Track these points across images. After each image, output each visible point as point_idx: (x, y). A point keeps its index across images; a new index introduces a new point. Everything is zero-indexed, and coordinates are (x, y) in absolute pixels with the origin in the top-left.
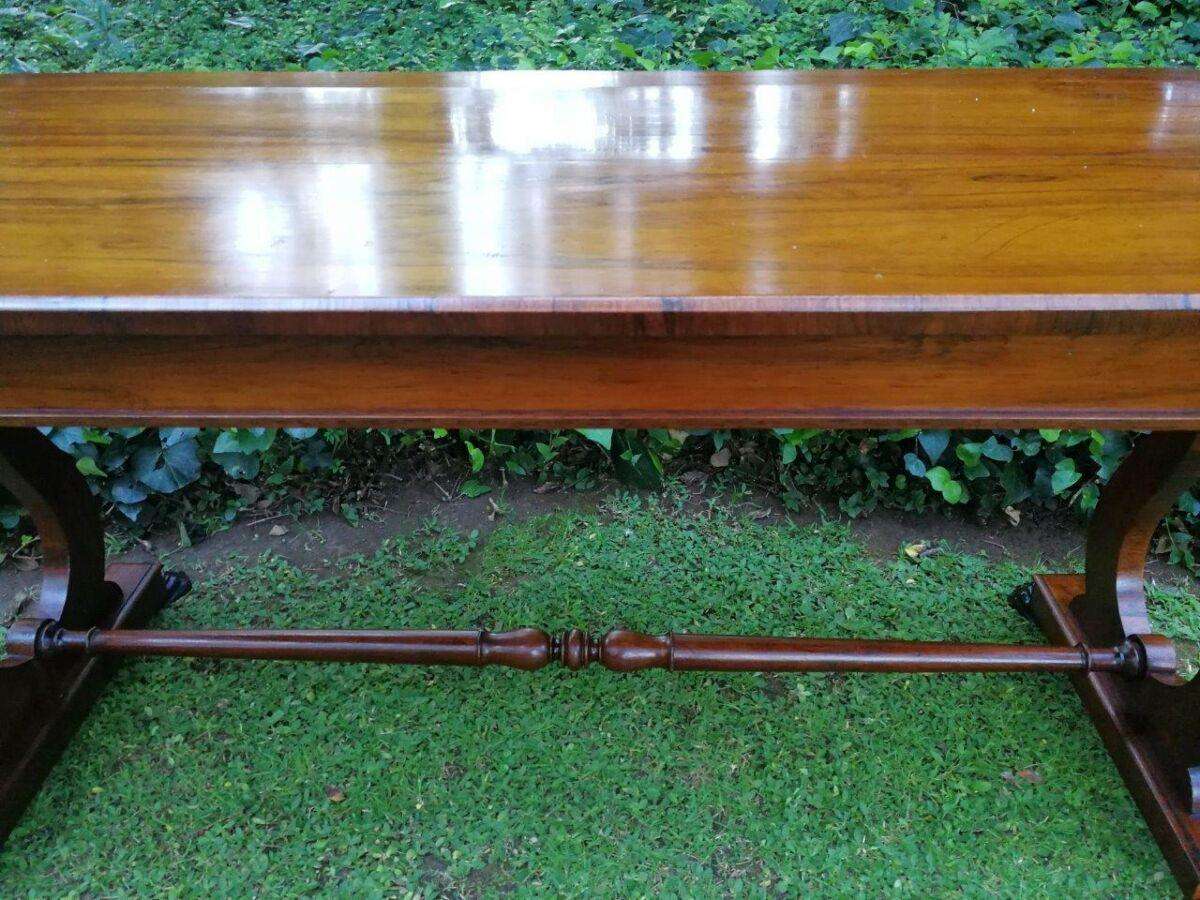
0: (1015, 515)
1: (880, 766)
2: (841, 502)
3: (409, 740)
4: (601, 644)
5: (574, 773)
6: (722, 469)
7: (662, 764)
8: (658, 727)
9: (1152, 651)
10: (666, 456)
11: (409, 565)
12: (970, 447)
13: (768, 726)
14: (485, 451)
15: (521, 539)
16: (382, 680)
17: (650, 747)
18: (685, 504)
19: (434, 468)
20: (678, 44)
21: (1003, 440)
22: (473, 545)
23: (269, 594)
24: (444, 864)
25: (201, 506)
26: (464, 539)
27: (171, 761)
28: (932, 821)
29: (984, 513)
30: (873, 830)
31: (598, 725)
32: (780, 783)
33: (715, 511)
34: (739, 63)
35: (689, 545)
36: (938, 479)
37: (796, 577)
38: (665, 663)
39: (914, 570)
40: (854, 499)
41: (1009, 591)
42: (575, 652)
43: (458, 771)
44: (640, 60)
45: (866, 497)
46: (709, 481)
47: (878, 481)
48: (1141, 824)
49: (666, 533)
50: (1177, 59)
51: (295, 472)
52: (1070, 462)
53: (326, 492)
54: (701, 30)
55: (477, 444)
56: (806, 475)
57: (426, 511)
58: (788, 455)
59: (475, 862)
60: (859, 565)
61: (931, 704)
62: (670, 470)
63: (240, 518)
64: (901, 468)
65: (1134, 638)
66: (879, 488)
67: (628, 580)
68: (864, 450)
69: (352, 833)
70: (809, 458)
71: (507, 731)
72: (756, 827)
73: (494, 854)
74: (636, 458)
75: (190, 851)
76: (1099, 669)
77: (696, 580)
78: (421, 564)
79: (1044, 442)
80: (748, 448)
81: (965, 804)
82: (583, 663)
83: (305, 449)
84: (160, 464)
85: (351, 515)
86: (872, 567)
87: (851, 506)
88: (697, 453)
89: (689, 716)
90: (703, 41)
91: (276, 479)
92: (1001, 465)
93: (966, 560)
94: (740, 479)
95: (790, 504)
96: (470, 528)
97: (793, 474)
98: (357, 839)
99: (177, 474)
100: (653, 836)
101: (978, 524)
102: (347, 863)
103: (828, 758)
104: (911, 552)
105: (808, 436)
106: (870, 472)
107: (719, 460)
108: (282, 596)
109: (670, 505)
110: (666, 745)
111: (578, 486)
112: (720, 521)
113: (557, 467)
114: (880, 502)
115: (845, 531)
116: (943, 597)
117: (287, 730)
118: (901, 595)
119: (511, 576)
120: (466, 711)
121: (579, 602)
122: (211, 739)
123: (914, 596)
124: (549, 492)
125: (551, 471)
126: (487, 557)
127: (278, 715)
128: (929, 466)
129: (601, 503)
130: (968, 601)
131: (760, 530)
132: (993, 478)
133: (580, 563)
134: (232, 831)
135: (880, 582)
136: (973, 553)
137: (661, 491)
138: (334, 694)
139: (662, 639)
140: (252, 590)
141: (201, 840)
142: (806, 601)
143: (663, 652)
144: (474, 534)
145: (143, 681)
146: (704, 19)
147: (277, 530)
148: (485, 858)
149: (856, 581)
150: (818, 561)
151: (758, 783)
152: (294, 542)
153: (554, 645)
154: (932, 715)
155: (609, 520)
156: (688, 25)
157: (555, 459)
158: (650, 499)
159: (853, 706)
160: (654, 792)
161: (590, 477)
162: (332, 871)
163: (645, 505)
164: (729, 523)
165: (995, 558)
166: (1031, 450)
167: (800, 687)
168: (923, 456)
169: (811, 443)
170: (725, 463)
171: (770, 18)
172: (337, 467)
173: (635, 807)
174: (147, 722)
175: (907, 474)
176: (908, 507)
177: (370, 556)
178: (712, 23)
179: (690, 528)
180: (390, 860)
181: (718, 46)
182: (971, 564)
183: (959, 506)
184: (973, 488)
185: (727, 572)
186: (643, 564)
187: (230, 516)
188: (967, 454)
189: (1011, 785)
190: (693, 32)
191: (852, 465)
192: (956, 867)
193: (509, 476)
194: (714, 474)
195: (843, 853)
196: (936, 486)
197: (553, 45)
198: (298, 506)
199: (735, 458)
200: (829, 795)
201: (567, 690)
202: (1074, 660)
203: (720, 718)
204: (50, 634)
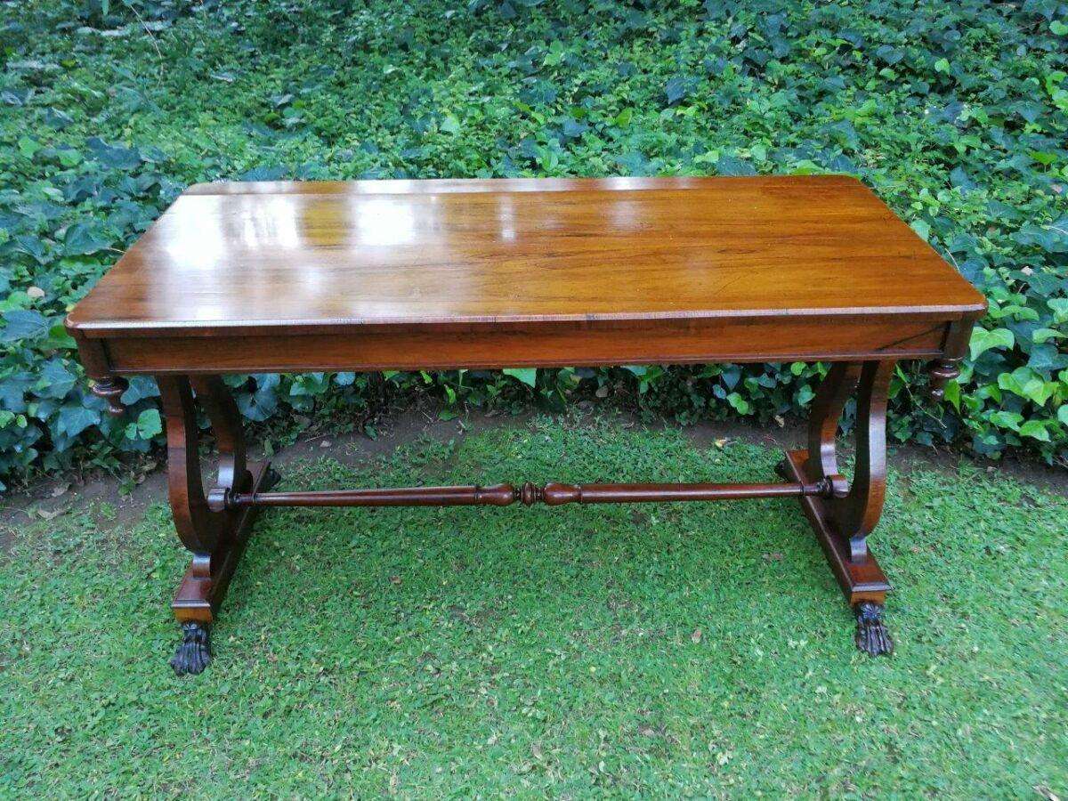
0: (781, 421)
1: (697, 556)
2: (677, 416)
3: (432, 553)
4: (542, 491)
5: (528, 564)
6: (603, 400)
7: (577, 559)
8: (574, 540)
9: (836, 483)
10: (568, 392)
11: (414, 461)
12: (752, 380)
13: (635, 538)
14: (456, 392)
15: (481, 444)
16: (412, 522)
17: (569, 550)
18: (582, 421)
19: (421, 402)
20: (560, 100)
21: (771, 375)
22: (452, 448)
23: (330, 480)
24: (463, 610)
25: (277, 430)
26: (445, 445)
27: (298, 568)
28: (723, 580)
29: (762, 420)
30: (692, 584)
31: (539, 540)
32: (642, 566)
33: (599, 424)
34: (605, 116)
35: (585, 444)
36: (734, 400)
37: (649, 461)
38: (578, 499)
39: (720, 454)
40: (684, 414)
41: (775, 464)
42: (529, 495)
43: (464, 566)
44: (533, 114)
45: (692, 414)
46: (595, 407)
47: (698, 402)
48: (833, 576)
49: (571, 437)
50: (908, 111)
51: (336, 407)
52: (808, 387)
53: (354, 418)
54: (576, 90)
55: (451, 387)
56: (654, 400)
57: (419, 429)
58: (643, 388)
59: (480, 608)
60: (687, 452)
61: (726, 524)
62: (570, 400)
63: (300, 438)
64: (711, 395)
65: (828, 478)
66: (700, 407)
67: (549, 465)
68: (690, 384)
69: (410, 598)
70: (656, 390)
71: (488, 546)
72: (630, 586)
73: (489, 604)
74: (550, 393)
75: (322, 609)
76: (811, 494)
77: (590, 463)
78: (420, 460)
79: (793, 376)
80: (619, 386)
81: (742, 571)
82: (533, 501)
83: (343, 393)
84: (253, 403)
85: (372, 433)
86: (695, 453)
87: (682, 418)
88: (586, 390)
89: (590, 534)
90: (577, 98)
91: (325, 411)
92: (770, 390)
93: (752, 448)
94: (616, 405)
95: (645, 419)
96: (450, 438)
97: (647, 400)
98: (412, 600)
99: (263, 410)
100: (575, 592)
101: (760, 427)
102: (409, 611)
103: (668, 552)
104: (719, 444)
105: (655, 376)
106: (694, 397)
107: (601, 394)
108: (339, 481)
109: (572, 422)
110: (578, 549)
111: (513, 412)
112: (603, 429)
113: (499, 400)
114: (701, 416)
115: (679, 433)
116: (737, 468)
117: (360, 550)
118: (712, 468)
119: (478, 465)
120: (462, 537)
121: (521, 478)
122: (317, 556)
123: (719, 468)
124: (494, 416)
125: (495, 404)
126: (462, 455)
127: (354, 543)
128: (728, 393)
129: (529, 422)
130: (751, 470)
131: (627, 434)
132: (767, 398)
133: (519, 457)
134: (342, 599)
135: (700, 461)
136: (757, 444)
137: (565, 414)
138: (383, 532)
139: (576, 486)
140: (319, 478)
141: (326, 604)
142: (656, 473)
143: (576, 493)
144: (452, 442)
145: (269, 528)
146: (578, 82)
147: (325, 444)
148: (484, 606)
149: (685, 461)
150: (663, 450)
151: (630, 565)
152: (338, 450)
153: (517, 492)
154: (727, 529)
155: (534, 431)
156: (566, 86)
157: (497, 396)
158: (559, 418)
159: (683, 526)
160: (574, 572)
161: (521, 406)
162: (402, 615)
163: (556, 422)
164: (609, 430)
165: (769, 446)
166: (786, 380)
167: (653, 518)
168: (724, 386)
169: (657, 380)
170: (605, 395)
171: (625, 78)
172: (363, 403)
173: (564, 579)
174: (277, 550)
175: (715, 397)
176: (717, 418)
177: (389, 456)
178: (584, 84)
179: (586, 434)
180: (433, 609)
181: (588, 102)
182: (754, 450)
183: (747, 416)
184: (756, 404)
185: (609, 458)
186: (558, 455)
187: (294, 436)
188: (751, 384)
189: (767, 562)
190: (570, 91)
191: (683, 393)
192: (735, 599)
193: (469, 408)
194: (598, 402)
195: (676, 595)
196: (733, 404)
197: (471, 103)
198: (336, 429)
199: (611, 392)
200: (669, 570)
201: (520, 524)
202: (797, 490)
203: (607, 535)
204: (231, 496)
